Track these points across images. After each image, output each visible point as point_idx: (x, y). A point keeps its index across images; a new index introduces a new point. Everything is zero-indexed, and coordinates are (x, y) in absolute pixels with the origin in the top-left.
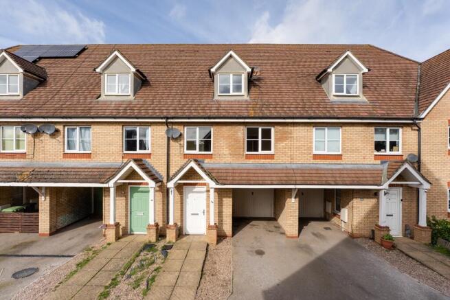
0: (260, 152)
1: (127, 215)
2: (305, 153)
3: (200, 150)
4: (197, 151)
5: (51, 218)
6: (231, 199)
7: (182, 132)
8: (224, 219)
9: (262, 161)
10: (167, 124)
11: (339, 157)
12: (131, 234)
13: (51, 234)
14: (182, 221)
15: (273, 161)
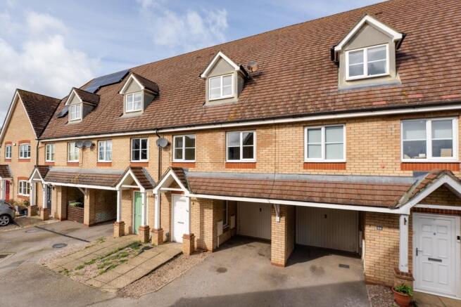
0: (242, 160)
1: (132, 216)
2: (292, 161)
3: (186, 159)
4: (183, 160)
5: (90, 213)
6: (212, 211)
7: (171, 141)
8: (206, 231)
9: (243, 170)
10: (157, 134)
11: (342, 165)
12: (135, 234)
13: (90, 226)
14: (170, 228)
15: (253, 171)
